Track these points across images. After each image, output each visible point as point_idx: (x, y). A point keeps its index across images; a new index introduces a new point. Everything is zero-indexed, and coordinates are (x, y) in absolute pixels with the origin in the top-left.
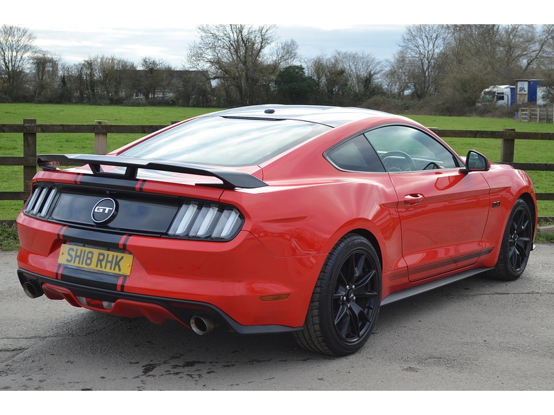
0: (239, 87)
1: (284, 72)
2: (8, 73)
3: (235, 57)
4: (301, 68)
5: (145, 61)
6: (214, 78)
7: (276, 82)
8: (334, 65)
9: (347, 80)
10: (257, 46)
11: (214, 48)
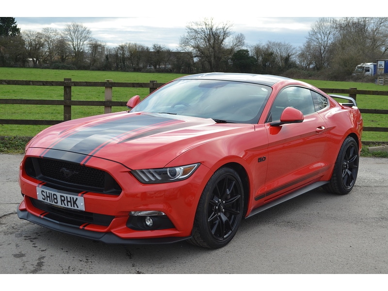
0: (210, 62)
1: (237, 53)
2: (75, 53)
3: (208, 44)
4: (247, 51)
5: (154, 46)
6: (195, 57)
7: (232, 59)
8: (267, 50)
9: (274, 58)
10: (221, 38)
11: (195, 38)
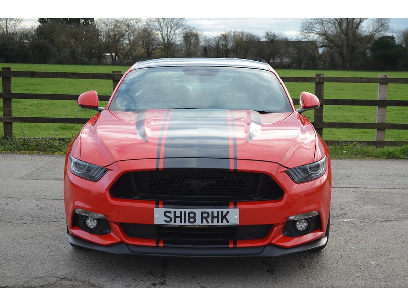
0: (341, 54)
1: (378, 41)
2: (164, 45)
3: (338, 29)
4: (392, 38)
5: (267, 34)
6: (322, 47)
7: (372, 49)
10: (356, 21)
11: (322, 23)
